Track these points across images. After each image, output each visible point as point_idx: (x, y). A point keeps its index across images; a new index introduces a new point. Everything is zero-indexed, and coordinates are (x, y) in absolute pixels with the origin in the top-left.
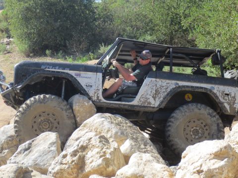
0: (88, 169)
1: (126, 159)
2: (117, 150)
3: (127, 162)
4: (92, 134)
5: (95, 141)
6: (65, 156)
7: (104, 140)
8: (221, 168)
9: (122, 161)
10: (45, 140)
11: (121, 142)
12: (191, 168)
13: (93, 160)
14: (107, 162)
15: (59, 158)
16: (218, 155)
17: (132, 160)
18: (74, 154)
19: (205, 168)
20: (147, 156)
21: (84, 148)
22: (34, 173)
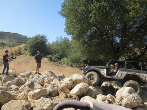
0: (45, 82)
1: (52, 80)
2: (51, 78)
3: (52, 81)
4: (45, 75)
5: (47, 76)
6: (40, 79)
7: (48, 76)
8: (70, 83)
9: (51, 81)
10: (36, 76)
11: (51, 77)
12: (65, 83)
13: (46, 80)
14: (49, 81)
15: (39, 80)
16: (69, 80)
17: (54, 81)
18: (42, 79)
19: (67, 83)
20: (56, 80)
21: (44, 78)
22: (35, 82)
